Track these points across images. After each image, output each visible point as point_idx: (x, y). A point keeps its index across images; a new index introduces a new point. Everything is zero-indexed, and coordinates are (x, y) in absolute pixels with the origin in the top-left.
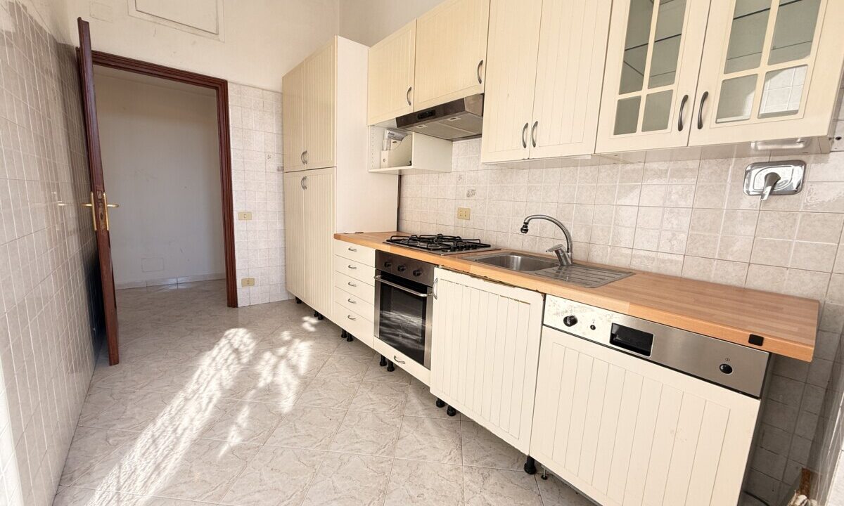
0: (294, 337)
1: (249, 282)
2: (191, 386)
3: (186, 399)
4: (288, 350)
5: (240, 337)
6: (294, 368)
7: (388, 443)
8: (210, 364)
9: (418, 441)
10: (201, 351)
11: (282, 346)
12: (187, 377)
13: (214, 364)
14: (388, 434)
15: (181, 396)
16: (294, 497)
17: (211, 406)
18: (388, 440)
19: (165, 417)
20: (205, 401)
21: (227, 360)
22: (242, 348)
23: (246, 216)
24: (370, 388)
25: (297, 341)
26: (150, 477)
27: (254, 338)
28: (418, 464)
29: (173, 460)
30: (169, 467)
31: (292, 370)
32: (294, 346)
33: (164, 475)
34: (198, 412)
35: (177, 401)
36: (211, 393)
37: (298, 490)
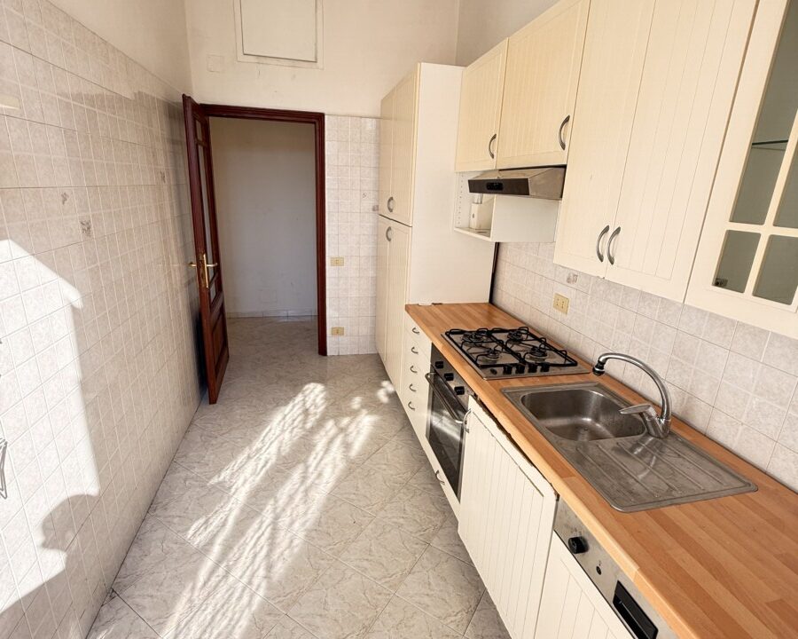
0: (363, 406)
1: (338, 332)
2: (257, 444)
3: (249, 458)
4: (351, 422)
5: (315, 394)
6: (347, 446)
7: (397, 573)
8: (280, 422)
9: (429, 584)
10: (278, 405)
11: (347, 415)
12: (257, 432)
13: (282, 423)
14: (403, 561)
15: (247, 451)
16: (289, 596)
17: (264, 470)
18: (398, 570)
19: (228, 471)
20: (261, 463)
21: (294, 420)
22: (312, 410)
23: (338, 262)
24: (409, 497)
25: (364, 412)
26: (198, 530)
27: (326, 399)
28: (415, 613)
29: (219, 518)
30: (214, 524)
31: (344, 449)
32: (358, 419)
33: (209, 530)
34: (251, 475)
35: (241, 458)
36: (268, 456)
37: (295, 591)
